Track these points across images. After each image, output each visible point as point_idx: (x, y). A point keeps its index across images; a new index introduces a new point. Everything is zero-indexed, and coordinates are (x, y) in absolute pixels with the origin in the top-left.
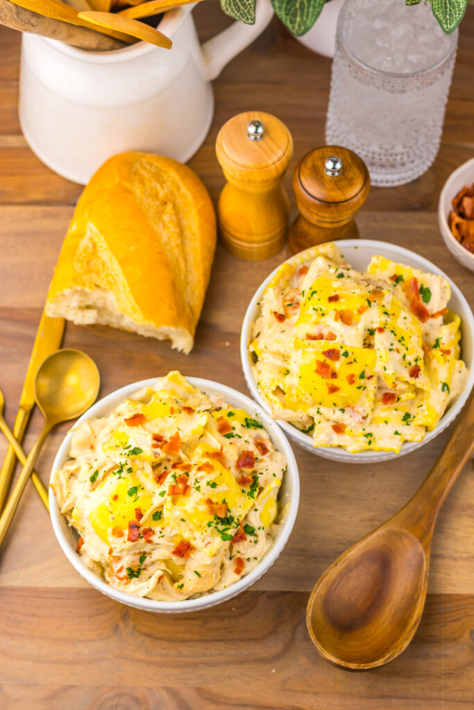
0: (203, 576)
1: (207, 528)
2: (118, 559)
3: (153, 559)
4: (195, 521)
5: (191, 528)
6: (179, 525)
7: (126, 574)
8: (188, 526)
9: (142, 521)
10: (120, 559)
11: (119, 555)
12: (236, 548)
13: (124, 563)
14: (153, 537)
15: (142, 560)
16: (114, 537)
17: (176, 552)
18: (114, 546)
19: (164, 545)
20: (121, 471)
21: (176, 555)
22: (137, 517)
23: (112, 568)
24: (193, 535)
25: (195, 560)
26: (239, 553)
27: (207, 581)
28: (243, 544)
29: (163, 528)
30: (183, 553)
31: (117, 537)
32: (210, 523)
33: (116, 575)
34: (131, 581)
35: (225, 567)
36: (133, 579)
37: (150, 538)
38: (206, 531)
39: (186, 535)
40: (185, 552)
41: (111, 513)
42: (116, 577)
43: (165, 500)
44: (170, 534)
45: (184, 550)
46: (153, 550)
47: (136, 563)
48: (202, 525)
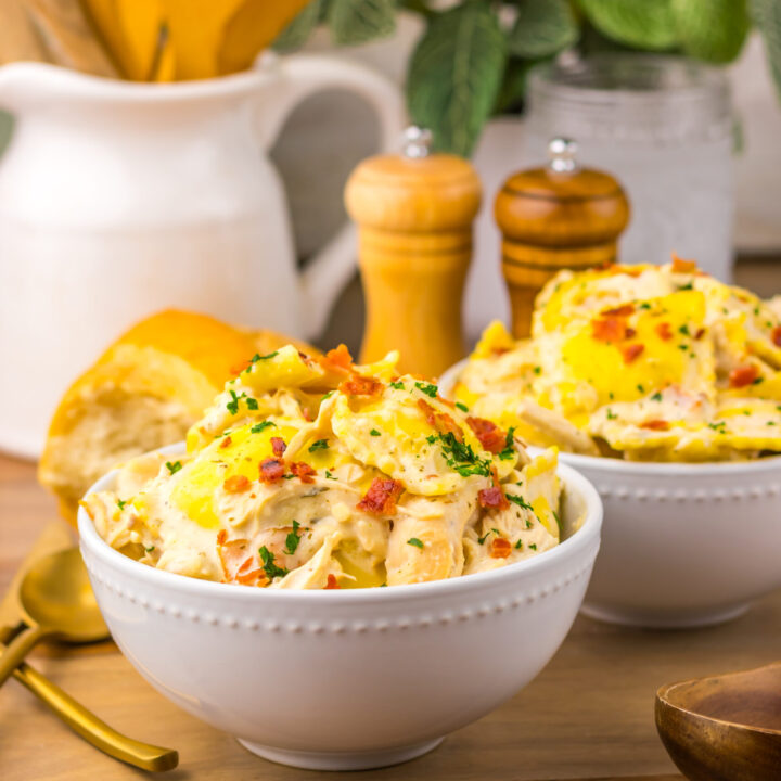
0: (428, 544)
1: (426, 446)
2: (242, 546)
3: (314, 541)
4: (399, 432)
5: (392, 448)
6: (367, 445)
7: (259, 568)
8: (384, 445)
9: (285, 455)
10: (243, 548)
11: (240, 536)
12: (488, 525)
13: (253, 552)
14: (313, 477)
15: (292, 543)
16: (229, 497)
17: (365, 502)
18: (230, 516)
19: (339, 489)
20: (233, 407)
21: (366, 509)
22: (275, 450)
23: (226, 571)
24: (397, 460)
25: (409, 516)
26: (498, 532)
27: (437, 558)
28: (503, 517)
29: (332, 469)
30: (379, 501)
31: (237, 495)
32: (431, 441)
33: (237, 578)
34: (271, 582)
35: (472, 553)
36: (275, 579)
37: (308, 476)
38: (425, 452)
39: (382, 461)
40: (384, 501)
41: (220, 461)
42: (237, 582)
43: (334, 404)
44: (350, 477)
45: (384, 497)
46: (313, 522)
47: (279, 550)
48: (415, 440)
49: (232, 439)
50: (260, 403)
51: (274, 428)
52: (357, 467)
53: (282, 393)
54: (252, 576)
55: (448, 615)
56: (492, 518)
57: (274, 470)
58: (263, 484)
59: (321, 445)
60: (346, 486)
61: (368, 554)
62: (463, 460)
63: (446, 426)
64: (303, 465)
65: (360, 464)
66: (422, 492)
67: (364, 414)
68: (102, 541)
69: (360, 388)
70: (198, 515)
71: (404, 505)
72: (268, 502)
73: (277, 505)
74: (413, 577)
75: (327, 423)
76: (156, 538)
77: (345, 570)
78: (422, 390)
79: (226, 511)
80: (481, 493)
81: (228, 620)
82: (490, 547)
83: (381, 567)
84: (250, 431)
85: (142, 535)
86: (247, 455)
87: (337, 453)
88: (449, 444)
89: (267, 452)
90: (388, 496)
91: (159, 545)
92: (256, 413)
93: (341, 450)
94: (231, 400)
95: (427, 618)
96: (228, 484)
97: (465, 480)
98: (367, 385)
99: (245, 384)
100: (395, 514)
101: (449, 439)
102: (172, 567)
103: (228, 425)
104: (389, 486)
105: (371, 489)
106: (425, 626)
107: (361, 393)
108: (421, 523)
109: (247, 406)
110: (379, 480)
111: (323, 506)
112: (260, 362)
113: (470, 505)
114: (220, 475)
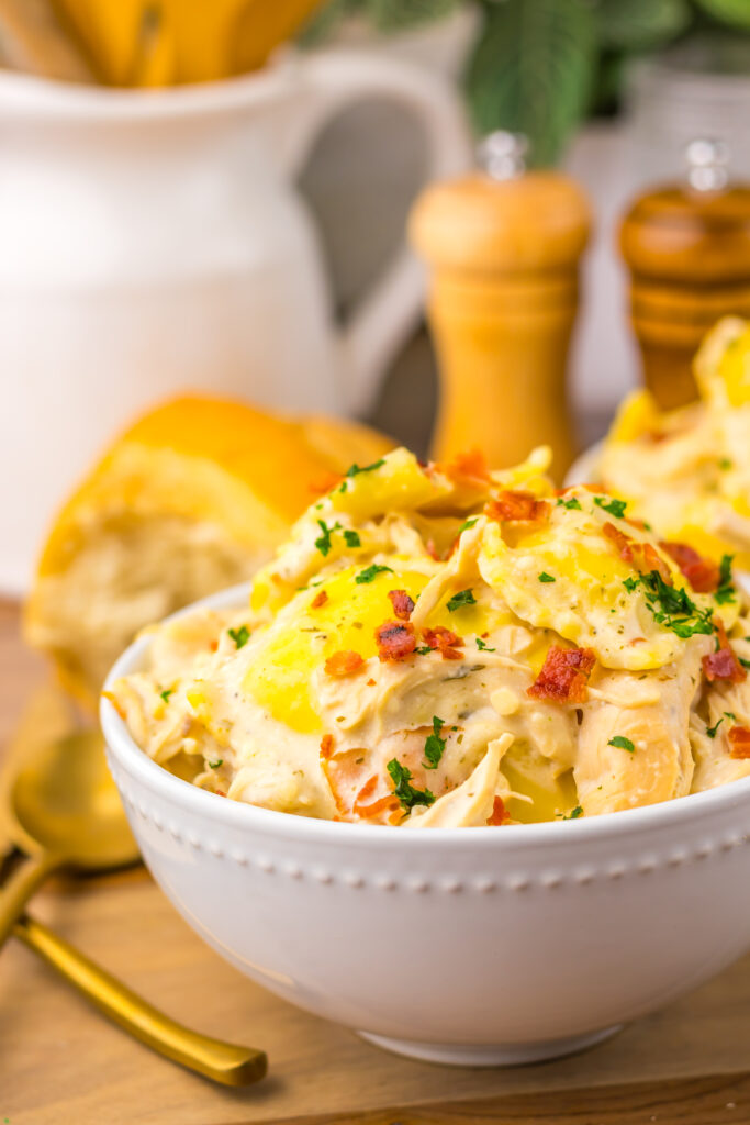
0: (641, 744)
1: (623, 595)
2: (358, 759)
3: (466, 747)
4: (582, 575)
5: (574, 599)
6: (538, 599)
7: (389, 794)
8: (562, 596)
9: (414, 617)
10: (360, 761)
11: (356, 745)
12: (718, 707)
13: (377, 767)
14: (459, 650)
15: (434, 751)
16: (334, 685)
17: (541, 685)
18: (338, 713)
19: (501, 667)
20: (324, 544)
21: (543, 695)
22: (397, 610)
23: (338, 798)
24: (583, 617)
25: (607, 703)
26: (734, 717)
27: (656, 765)
28: (739, 695)
29: (485, 635)
30: (562, 682)
31: (346, 681)
32: (631, 586)
33: (356, 809)
34: (409, 813)
35: (700, 752)
36: (415, 809)
37: (452, 648)
38: (623, 603)
39: (562, 621)
40: (569, 681)
41: (315, 630)
42: (356, 816)
43: (480, 536)
44: (512, 647)
45: (568, 675)
46: (462, 716)
47: (416, 763)
48: (607, 587)
49: (329, 595)
50: (363, 537)
51: (389, 575)
52: (521, 630)
53: (393, 520)
54: (379, 806)
55: (680, 853)
56: (722, 695)
57: (399, 641)
58: (385, 665)
59: (464, 598)
60: (509, 662)
61: (547, 761)
62: (676, 612)
63: (648, 562)
64: (444, 632)
65: (526, 625)
66: (626, 666)
67: (527, 551)
68: (141, 753)
69: (517, 510)
70: (288, 713)
71: (597, 685)
72: (394, 690)
73: (408, 694)
74: (622, 795)
75: (471, 564)
76: (224, 747)
77: (514, 788)
78: (606, 508)
79: (331, 707)
80: (706, 660)
81: (349, 877)
82: (724, 740)
83: (567, 779)
84: (353, 580)
85: (202, 742)
86: (356, 620)
87: (488, 609)
88: (654, 589)
89: (385, 614)
90: (574, 674)
91: (228, 758)
92: (357, 551)
93: (494, 605)
94: (320, 534)
95: (650, 860)
96: (331, 665)
97: (684, 643)
98: (525, 507)
99: (338, 509)
100: (587, 699)
101: (654, 580)
102: (254, 794)
103: (314, 571)
104: (575, 659)
105: (548, 664)
106: (647, 872)
107: (518, 518)
108: (627, 713)
109: (344, 542)
110: (558, 650)
111: (477, 692)
112: (361, 477)
113: (693, 681)
114: (317, 652)
